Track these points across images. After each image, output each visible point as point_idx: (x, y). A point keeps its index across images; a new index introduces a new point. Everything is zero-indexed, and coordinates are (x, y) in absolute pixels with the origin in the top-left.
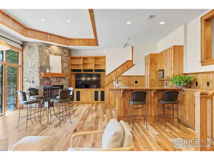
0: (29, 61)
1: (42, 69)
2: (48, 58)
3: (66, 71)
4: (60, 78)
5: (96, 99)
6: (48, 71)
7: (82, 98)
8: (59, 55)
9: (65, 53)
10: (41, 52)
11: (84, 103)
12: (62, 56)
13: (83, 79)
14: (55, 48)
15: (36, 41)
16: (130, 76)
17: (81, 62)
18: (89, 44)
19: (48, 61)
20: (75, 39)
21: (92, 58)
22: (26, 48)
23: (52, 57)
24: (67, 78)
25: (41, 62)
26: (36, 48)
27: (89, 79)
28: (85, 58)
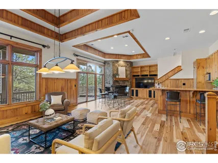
0: (108, 71)
1: (114, 76)
2: (118, 69)
3: (129, 76)
4: (125, 81)
5: (150, 96)
6: (117, 77)
7: (140, 95)
8: (124, 66)
9: (128, 65)
10: (113, 65)
11: (140, 98)
12: (126, 67)
13: (146, 81)
14: (121, 62)
15: (111, 59)
16: (178, 79)
17: (139, 70)
18: (143, 57)
19: (118, 71)
20: (134, 55)
21: (147, 66)
22: (106, 64)
23: (120, 68)
24: (130, 81)
25: (113, 72)
26: (111, 64)
27: (150, 81)
28: (142, 67)
